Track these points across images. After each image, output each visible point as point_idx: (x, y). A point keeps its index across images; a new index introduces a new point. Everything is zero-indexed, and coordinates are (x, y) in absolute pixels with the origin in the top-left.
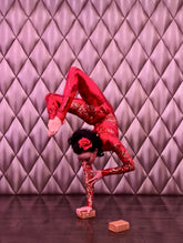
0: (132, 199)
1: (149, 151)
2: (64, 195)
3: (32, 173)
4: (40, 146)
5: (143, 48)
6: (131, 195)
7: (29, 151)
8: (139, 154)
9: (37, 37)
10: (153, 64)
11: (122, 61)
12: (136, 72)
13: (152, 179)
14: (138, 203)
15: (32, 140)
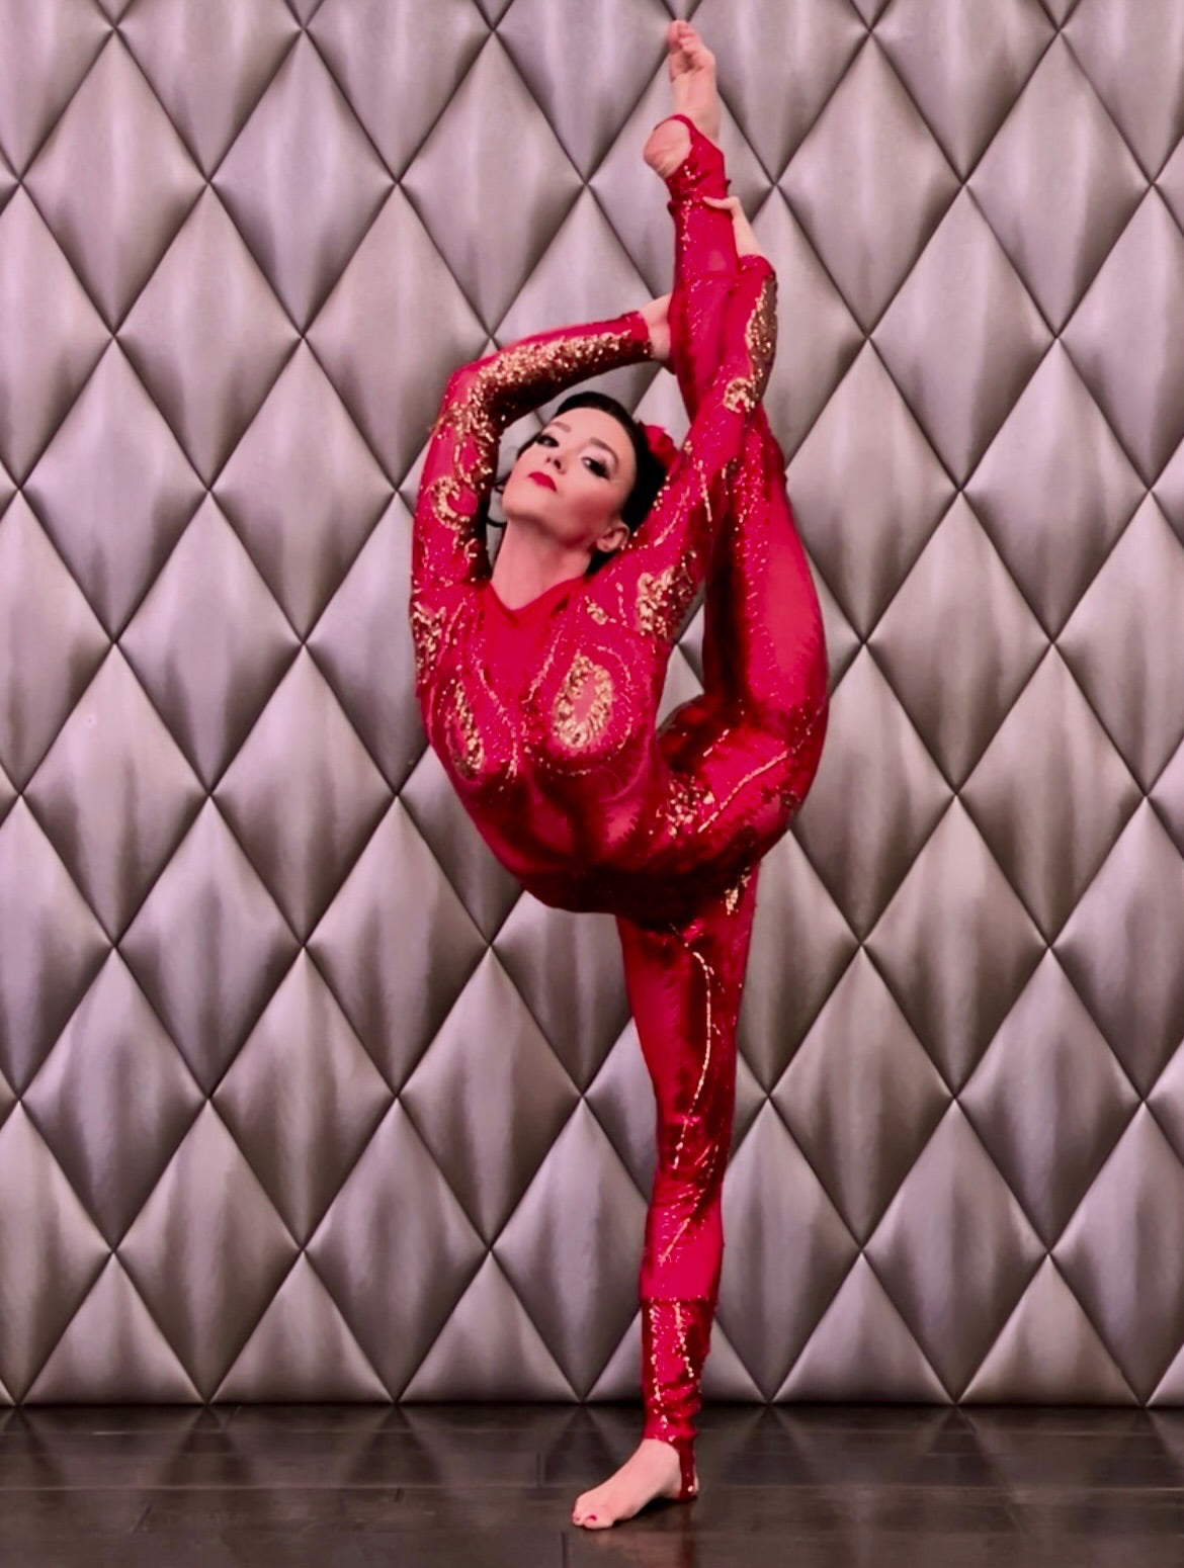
0: (927, 1434)
1: (1062, 1063)
2: (398, 1406)
3: (145, 1236)
4: (210, 1022)
5: (1016, 263)
6: (917, 1405)
7: (123, 1066)
8: (977, 1091)
9: (181, 175)
10: (1092, 382)
11: (847, 358)
12: (958, 453)
13: (1078, 1279)
14: (976, 1467)
15: (147, 977)
